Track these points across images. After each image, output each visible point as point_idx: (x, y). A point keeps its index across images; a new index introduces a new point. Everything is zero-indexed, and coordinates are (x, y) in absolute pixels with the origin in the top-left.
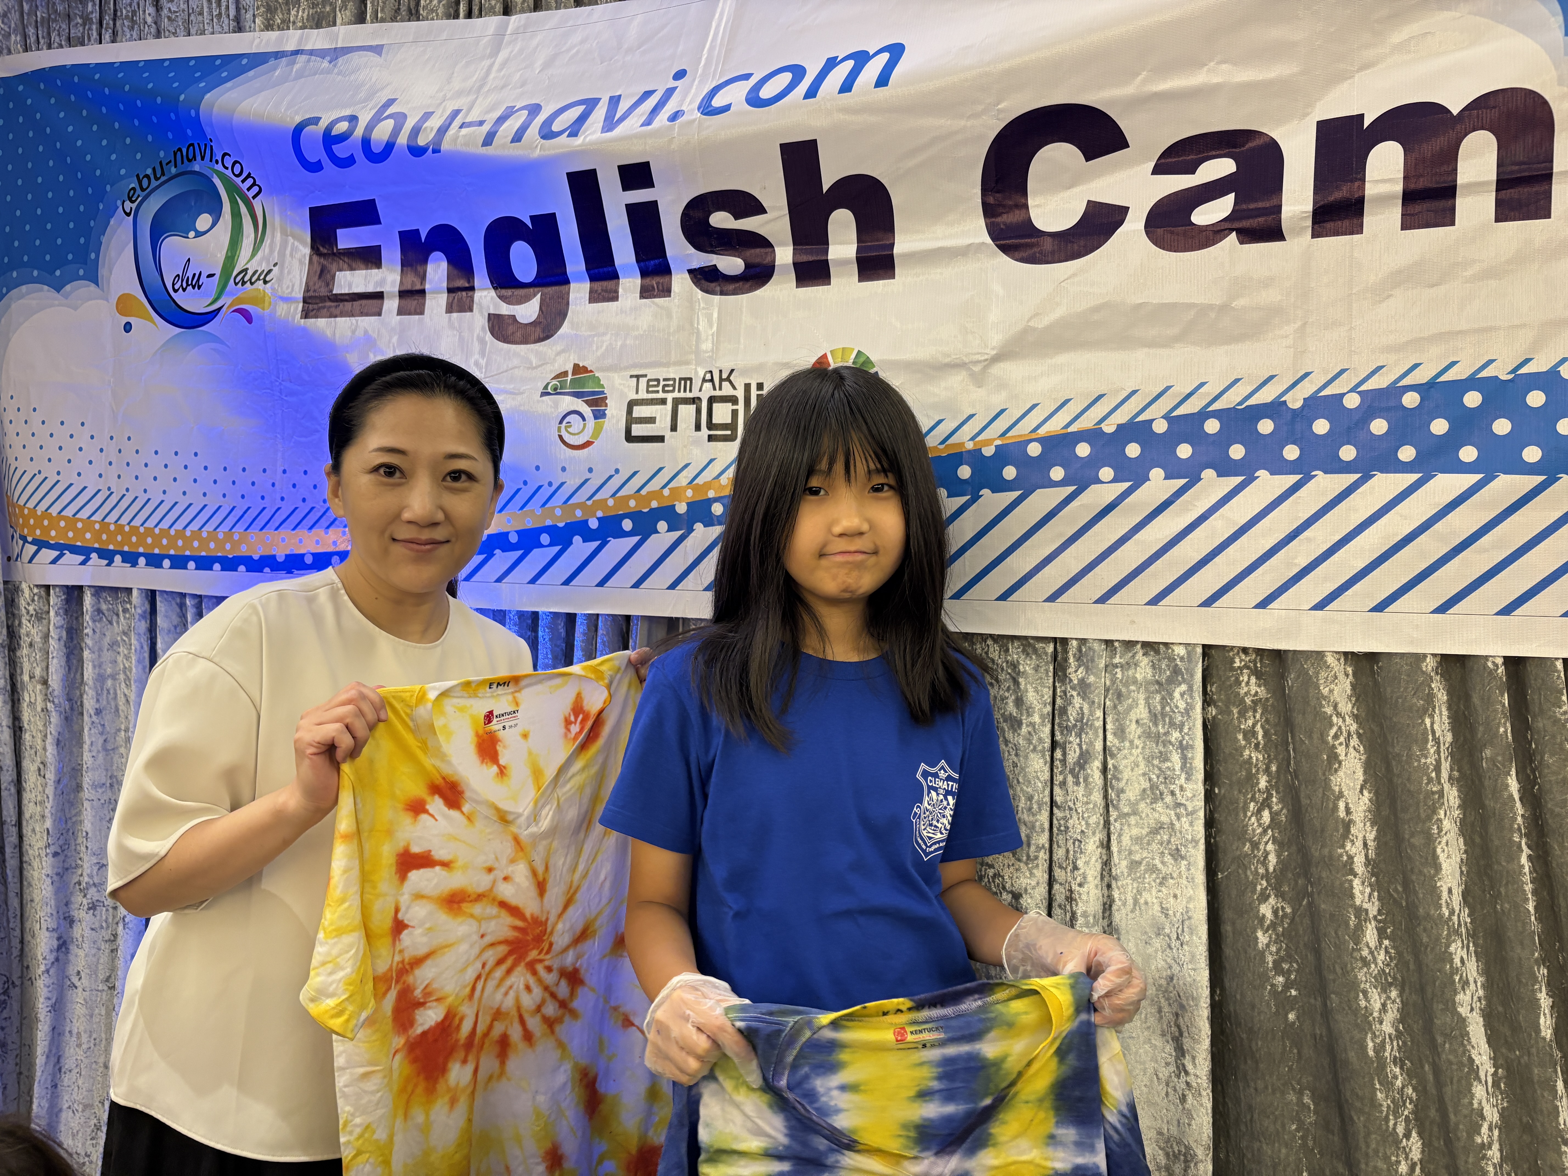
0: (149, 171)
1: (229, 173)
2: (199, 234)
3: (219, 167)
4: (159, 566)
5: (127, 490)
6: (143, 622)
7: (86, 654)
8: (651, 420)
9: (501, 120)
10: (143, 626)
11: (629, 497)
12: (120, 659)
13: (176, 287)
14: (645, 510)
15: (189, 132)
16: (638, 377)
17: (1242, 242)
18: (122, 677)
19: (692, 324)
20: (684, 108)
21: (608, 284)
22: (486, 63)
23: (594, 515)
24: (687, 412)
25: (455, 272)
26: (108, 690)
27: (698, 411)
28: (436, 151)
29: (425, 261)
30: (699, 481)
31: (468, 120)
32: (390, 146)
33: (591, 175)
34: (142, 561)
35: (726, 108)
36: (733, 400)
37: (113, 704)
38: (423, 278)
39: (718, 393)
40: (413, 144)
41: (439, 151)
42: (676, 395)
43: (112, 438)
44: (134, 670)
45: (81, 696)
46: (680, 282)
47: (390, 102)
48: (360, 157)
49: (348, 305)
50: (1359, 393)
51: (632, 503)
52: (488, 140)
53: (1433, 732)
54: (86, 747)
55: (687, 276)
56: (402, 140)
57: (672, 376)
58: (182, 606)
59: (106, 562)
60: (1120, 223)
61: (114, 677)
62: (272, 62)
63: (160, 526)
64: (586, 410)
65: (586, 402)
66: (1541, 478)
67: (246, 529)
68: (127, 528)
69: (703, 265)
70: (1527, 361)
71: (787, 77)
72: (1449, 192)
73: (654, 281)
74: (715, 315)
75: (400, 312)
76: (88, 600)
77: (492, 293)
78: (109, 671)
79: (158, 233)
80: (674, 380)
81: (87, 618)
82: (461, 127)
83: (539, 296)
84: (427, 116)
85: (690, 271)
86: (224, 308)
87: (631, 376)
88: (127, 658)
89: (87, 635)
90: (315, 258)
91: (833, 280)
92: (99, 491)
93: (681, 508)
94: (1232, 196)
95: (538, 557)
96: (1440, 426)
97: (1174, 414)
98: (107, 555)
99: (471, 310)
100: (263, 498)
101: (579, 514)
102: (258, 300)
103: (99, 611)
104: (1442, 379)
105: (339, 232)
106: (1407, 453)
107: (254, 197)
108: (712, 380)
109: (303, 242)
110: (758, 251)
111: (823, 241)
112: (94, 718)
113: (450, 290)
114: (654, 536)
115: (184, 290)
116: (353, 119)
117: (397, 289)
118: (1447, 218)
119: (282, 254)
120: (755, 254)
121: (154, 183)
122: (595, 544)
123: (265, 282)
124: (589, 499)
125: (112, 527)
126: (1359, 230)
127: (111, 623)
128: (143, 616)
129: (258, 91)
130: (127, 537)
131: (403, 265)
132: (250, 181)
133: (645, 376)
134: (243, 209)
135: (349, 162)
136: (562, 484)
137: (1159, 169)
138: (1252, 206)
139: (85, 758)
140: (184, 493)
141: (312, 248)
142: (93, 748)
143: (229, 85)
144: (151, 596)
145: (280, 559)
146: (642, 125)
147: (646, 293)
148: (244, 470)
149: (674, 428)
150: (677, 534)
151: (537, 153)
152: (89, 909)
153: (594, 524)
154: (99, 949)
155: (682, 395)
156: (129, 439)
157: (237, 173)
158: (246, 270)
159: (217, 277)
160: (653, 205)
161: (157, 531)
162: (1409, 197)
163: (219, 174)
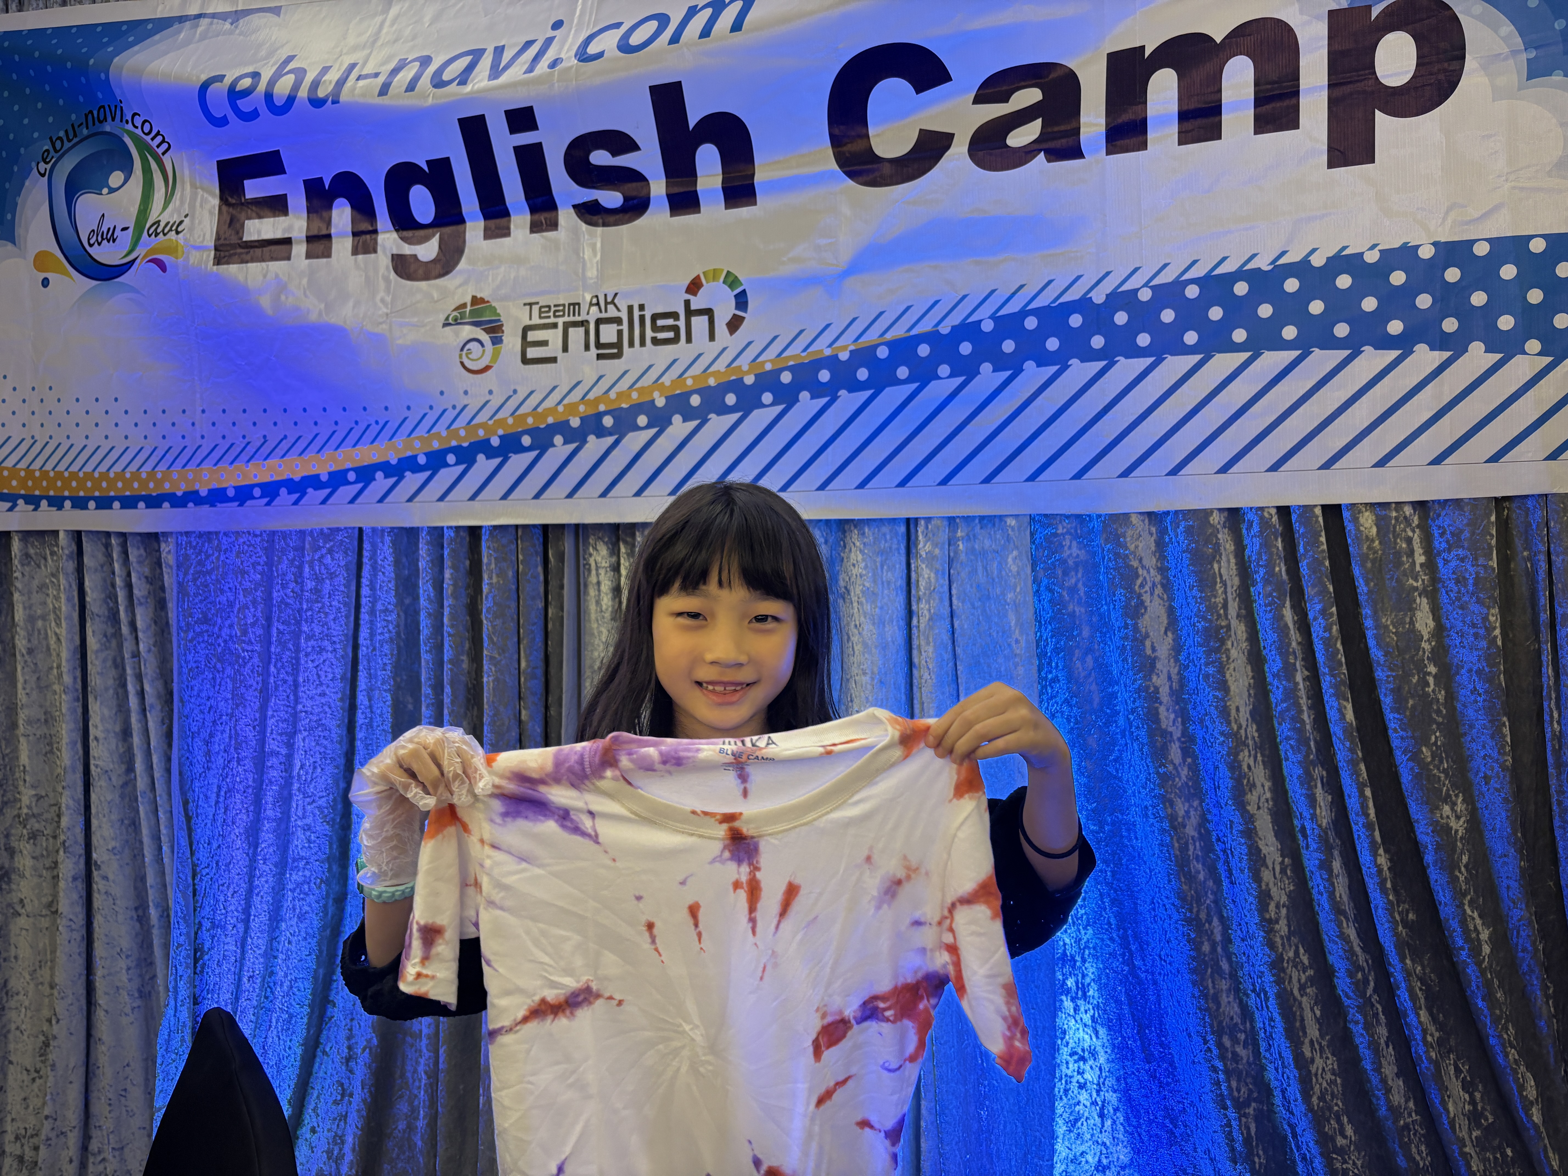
0: (62, 134)
1: (139, 132)
2: (112, 191)
3: (130, 127)
4: (85, 508)
5: (51, 437)
6: (71, 562)
7: (16, 596)
8: (544, 343)
9: (395, 71)
10: (71, 566)
11: (526, 415)
12: (49, 601)
13: (92, 242)
14: (542, 426)
15: (100, 95)
16: (531, 305)
17: (1049, 161)
18: (52, 617)
19: (578, 254)
20: (563, 56)
21: (502, 221)
22: (379, 19)
23: (495, 433)
24: (576, 335)
25: (359, 216)
26: (39, 631)
27: (587, 333)
28: (335, 102)
29: (329, 207)
30: (591, 396)
31: (364, 72)
32: (291, 99)
33: (480, 120)
34: (68, 504)
35: (600, 55)
36: (618, 321)
37: (44, 643)
38: (329, 223)
39: (604, 315)
40: (313, 96)
41: (338, 102)
42: (566, 319)
43: (33, 389)
44: (64, 608)
45: (13, 638)
46: (566, 216)
47: (290, 59)
48: (263, 110)
49: (258, 251)
50: (1151, 287)
51: (530, 420)
52: (384, 90)
53: (1221, 576)
54: (20, 686)
55: (572, 210)
56: (303, 93)
57: (562, 302)
58: (108, 546)
59: (32, 507)
60: (948, 147)
61: (44, 618)
62: (176, 26)
63: (84, 469)
64: (485, 338)
65: (484, 330)
66: (1297, 353)
67: (169, 468)
68: (52, 474)
69: (585, 199)
70: (1283, 253)
71: (653, 25)
72: (1215, 110)
73: (542, 217)
74: (599, 245)
75: (309, 256)
76: (16, 545)
77: (394, 235)
78: (39, 612)
79: (73, 190)
80: (564, 305)
81: (16, 562)
82: (358, 79)
83: (438, 236)
84: (326, 70)
85: (574, 207)
86: (139, 260)
87: (525, 304)
88: (57, 598)
89: (17, 578)
90: (224, 208)
91: (703, 208)
92: (23, 440)
93: (575, 422)
94: (1039, 121)
95: (446, 476)
96: (1216, 313)
97: (999, 314)
98: (33, 501)
99: (375, 251)
100: (183, 437)
101: (481, 433)
102: (172, 250)
103: (27, 555)
104: (1216, 272)
105: (247, 183)
106: (1191, 338)
107: (163, 154)
108: (598, 304)
109: (212, 194)
110: (634, 185)
111: (692, 173)
112: (27, 657)
113: (355, 234)
114: (551, 450)
115: (99, 244)
116: (256, 75)
117: (304, 234)
118: (1214, 133)
119: (192, 206)
120: (632, 188)
121: (67, 145)
122: (498, 460)
123: (178, 233)
124: (491, 419)
125: (37, 474)
126: (1143, 146)
127: (39, 566)
128: (70, 557)
129: (165, 53)
130: (52, 482)
131: (309, 212)
132: (159, 139)
133: (537, 303)
134: (154, 165)
135: (253, 115)
136: (465, 406)
137: (979, 100)
138: (1056, 129)
139: (19, 696)
140: (106, 437)
141: (221, 198)
142: (28, 686)
143: (136, 48)
144: (77, 536)
145: (203, 493)
146: (525, 73)
147: (535, 228)
148: (164, 412)
149: (565, 349)
150: (573, 446)
151: (430, 101)
152: (29, 838)
153: (495, 442)
154: (41, 876)
155: (572, 319)
156: (50, 388)
157: (146, 131)
158: (159, 222)
159: (131, 230)
160: (539, 146)
161: (81, 474)
162: (1184, 116)
163: (130, 134)
